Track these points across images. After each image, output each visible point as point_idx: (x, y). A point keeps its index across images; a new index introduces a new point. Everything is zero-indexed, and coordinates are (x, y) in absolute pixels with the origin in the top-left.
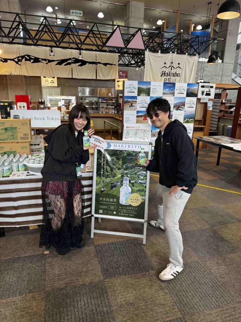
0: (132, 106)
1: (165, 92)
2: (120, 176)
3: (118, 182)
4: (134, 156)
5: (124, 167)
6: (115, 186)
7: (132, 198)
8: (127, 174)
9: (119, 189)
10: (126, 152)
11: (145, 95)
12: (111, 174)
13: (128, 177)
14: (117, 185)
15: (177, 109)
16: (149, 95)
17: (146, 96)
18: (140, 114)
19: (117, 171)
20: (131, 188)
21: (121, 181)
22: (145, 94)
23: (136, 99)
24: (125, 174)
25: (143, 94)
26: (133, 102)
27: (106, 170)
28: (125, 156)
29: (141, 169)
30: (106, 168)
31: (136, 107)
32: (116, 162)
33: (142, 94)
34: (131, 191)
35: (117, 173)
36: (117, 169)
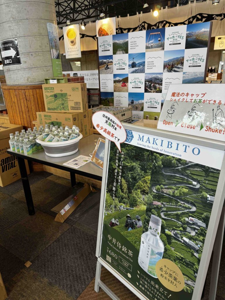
0: (107, 68)
1: (150, 45)
2: (144, 207)
3: (139, 220)
4: (178, 171)
5: (154, 191)
6: (133, 226)
7: (164, 269)
8: (158, 209)
9: (140, 235)
10: (162, 157)
11: (121, 52)
12: (128, 197)
13: (159, 216)
14: (136, 225)
15: (170, 70)
16: (127, 52)
17: (123, 53)
18: (117, 78)
19: (140, 195)
20: (165, 245)
21: (145, 219)
22: (122, 50)
23: (112, 58)
24: (154, 208)
25: (120, 51)
26: (108, 63)
27: (121, 185)
28: (159, 166)
29: (192, 210)
30: (121, 181)
31: (113, 69)
32: (138, 175)
33: (118, 52)
34: (162, 250)
35: (139, 200)
36: (139, 190)
